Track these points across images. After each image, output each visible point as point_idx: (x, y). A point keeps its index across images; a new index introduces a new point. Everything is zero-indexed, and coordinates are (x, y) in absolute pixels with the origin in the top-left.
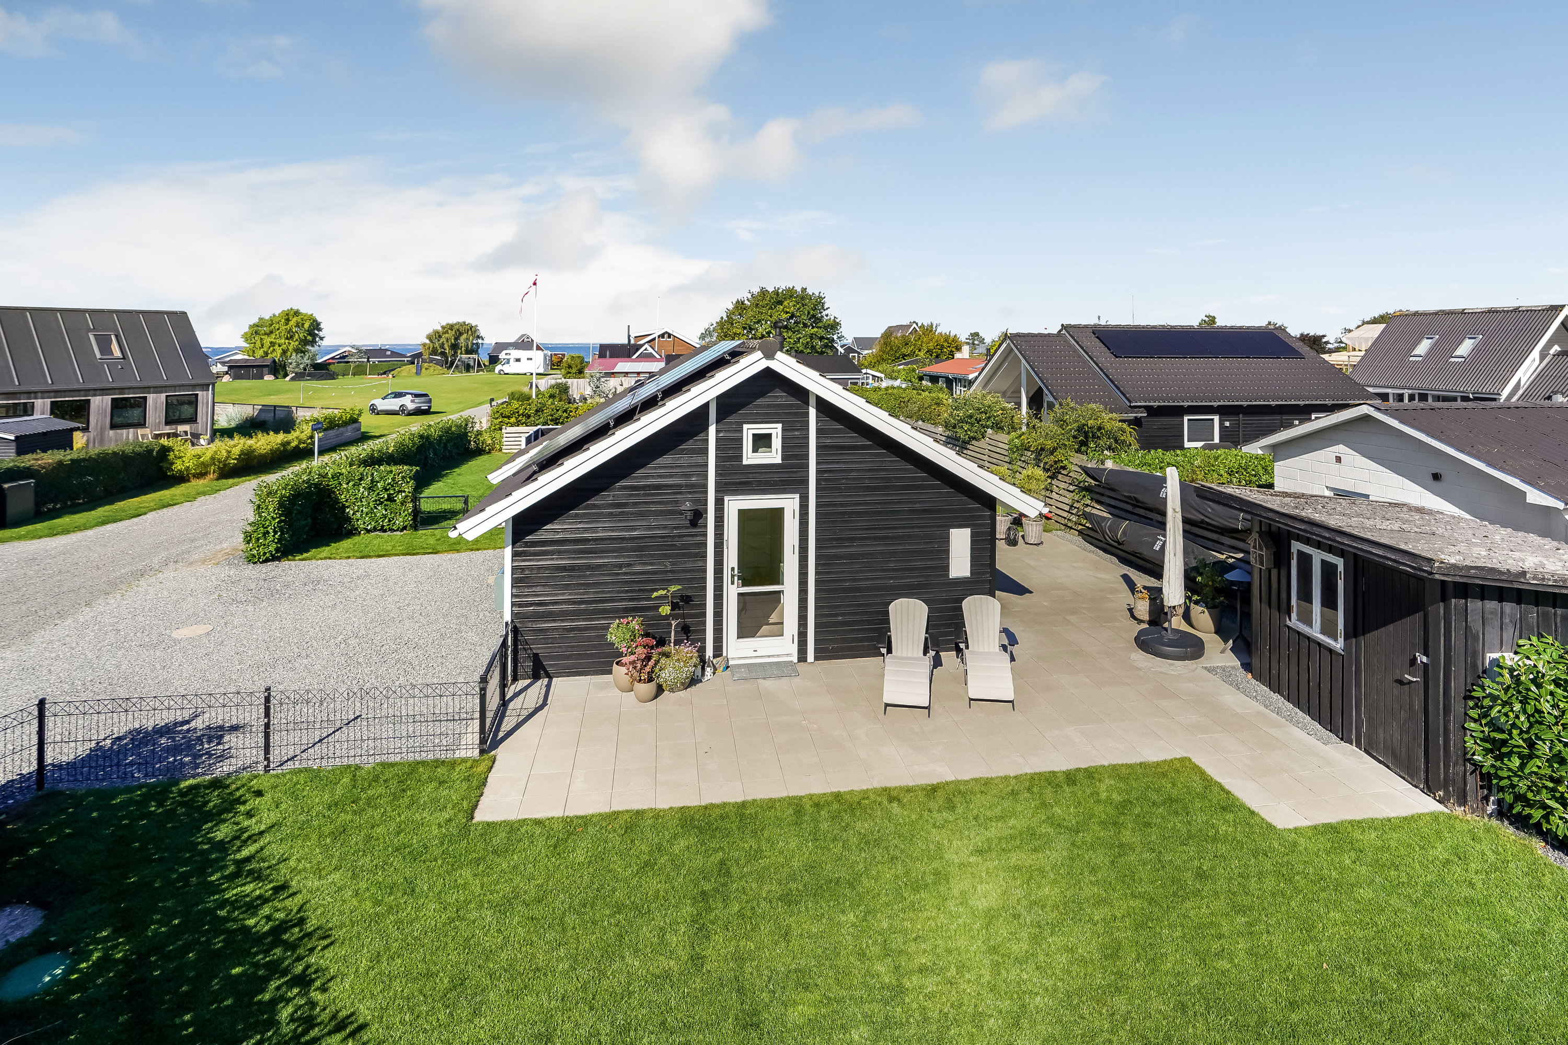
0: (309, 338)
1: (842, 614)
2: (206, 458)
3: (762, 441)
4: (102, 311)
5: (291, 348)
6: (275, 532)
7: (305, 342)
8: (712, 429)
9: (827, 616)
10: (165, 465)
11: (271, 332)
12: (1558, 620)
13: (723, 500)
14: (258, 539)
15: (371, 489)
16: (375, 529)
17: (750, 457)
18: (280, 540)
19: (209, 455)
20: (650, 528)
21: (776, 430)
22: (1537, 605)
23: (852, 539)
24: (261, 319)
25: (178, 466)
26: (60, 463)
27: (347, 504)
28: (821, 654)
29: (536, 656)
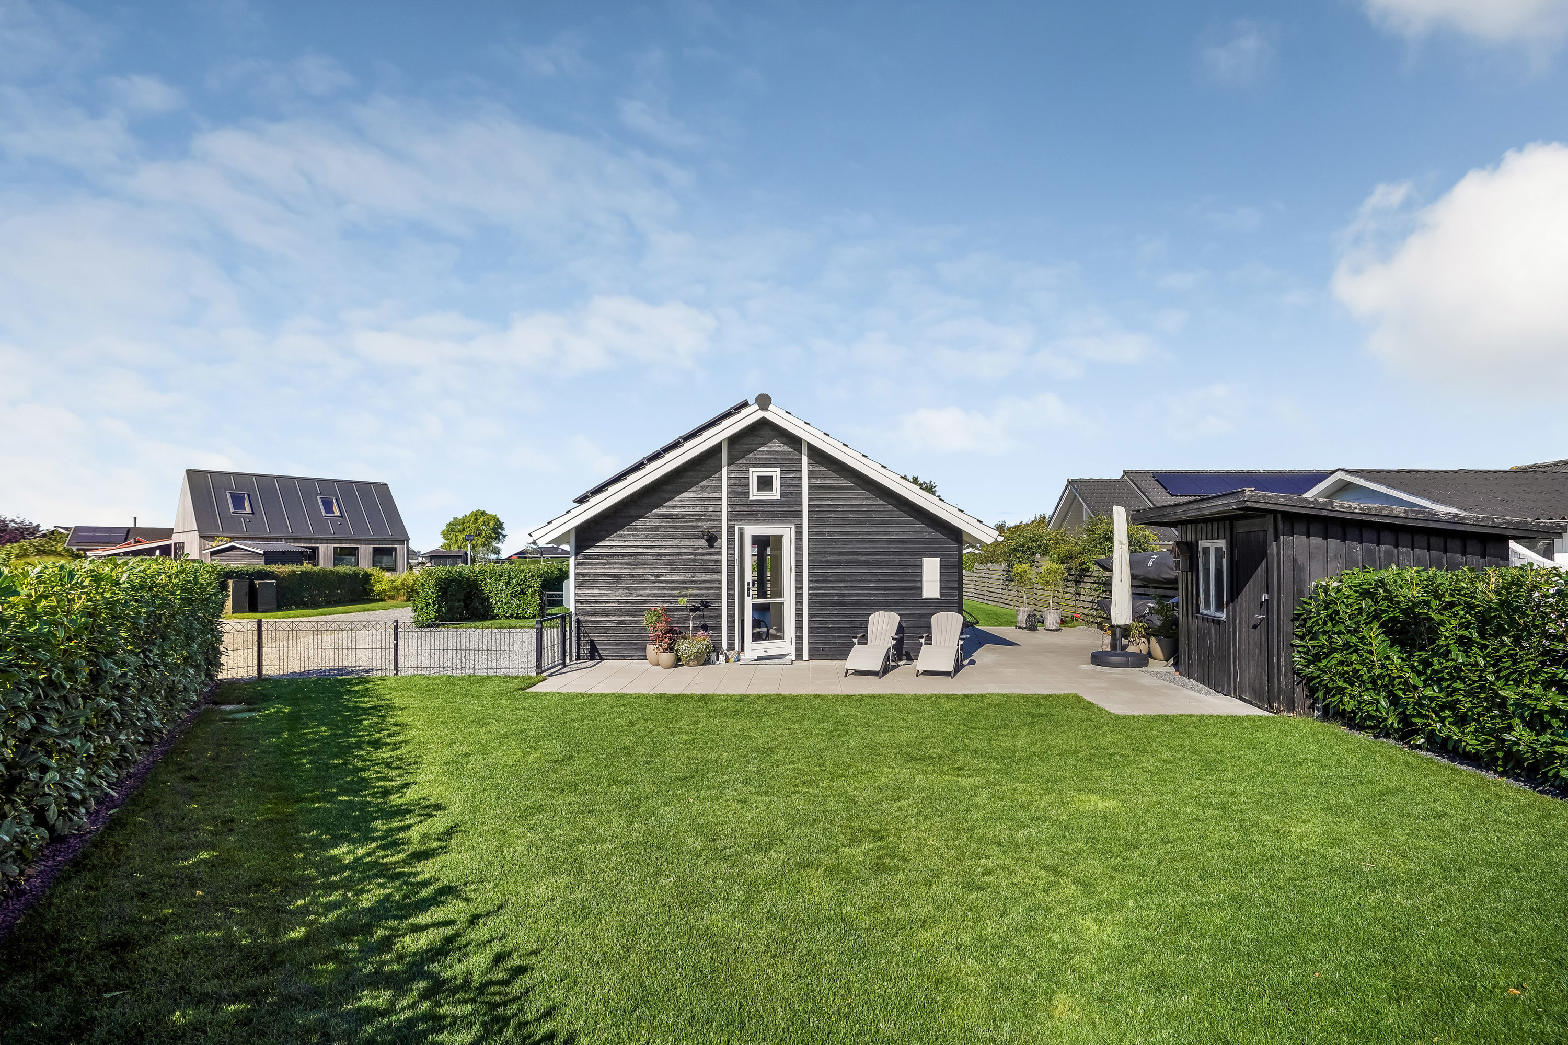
0: (494, 535)
1: (832, 623)
2: (398, 583)
3: (765, 483)
4: (327, 480)
5: (479, 543)
6: (435, 605)
7: (489, 538)
8: (725, 470)
9: (820, 623)
10: (368, 586)
11: (464, 530)
12: (1382, 555)
13: (733, 527)
14: (422, 609)
15: (508, 583)
16: (511, 616)
17: (755, 494)
18: (438, 611)
19: (400, 581)
20: (678, 546)
21: (775, 474)
22: (1361, 543)
23: (839, 562)
24: (455, 519)
25: (378, 588)
26: (293, 572)
27: (491, 595)
28: (814, 654)
29: (592, 642)
